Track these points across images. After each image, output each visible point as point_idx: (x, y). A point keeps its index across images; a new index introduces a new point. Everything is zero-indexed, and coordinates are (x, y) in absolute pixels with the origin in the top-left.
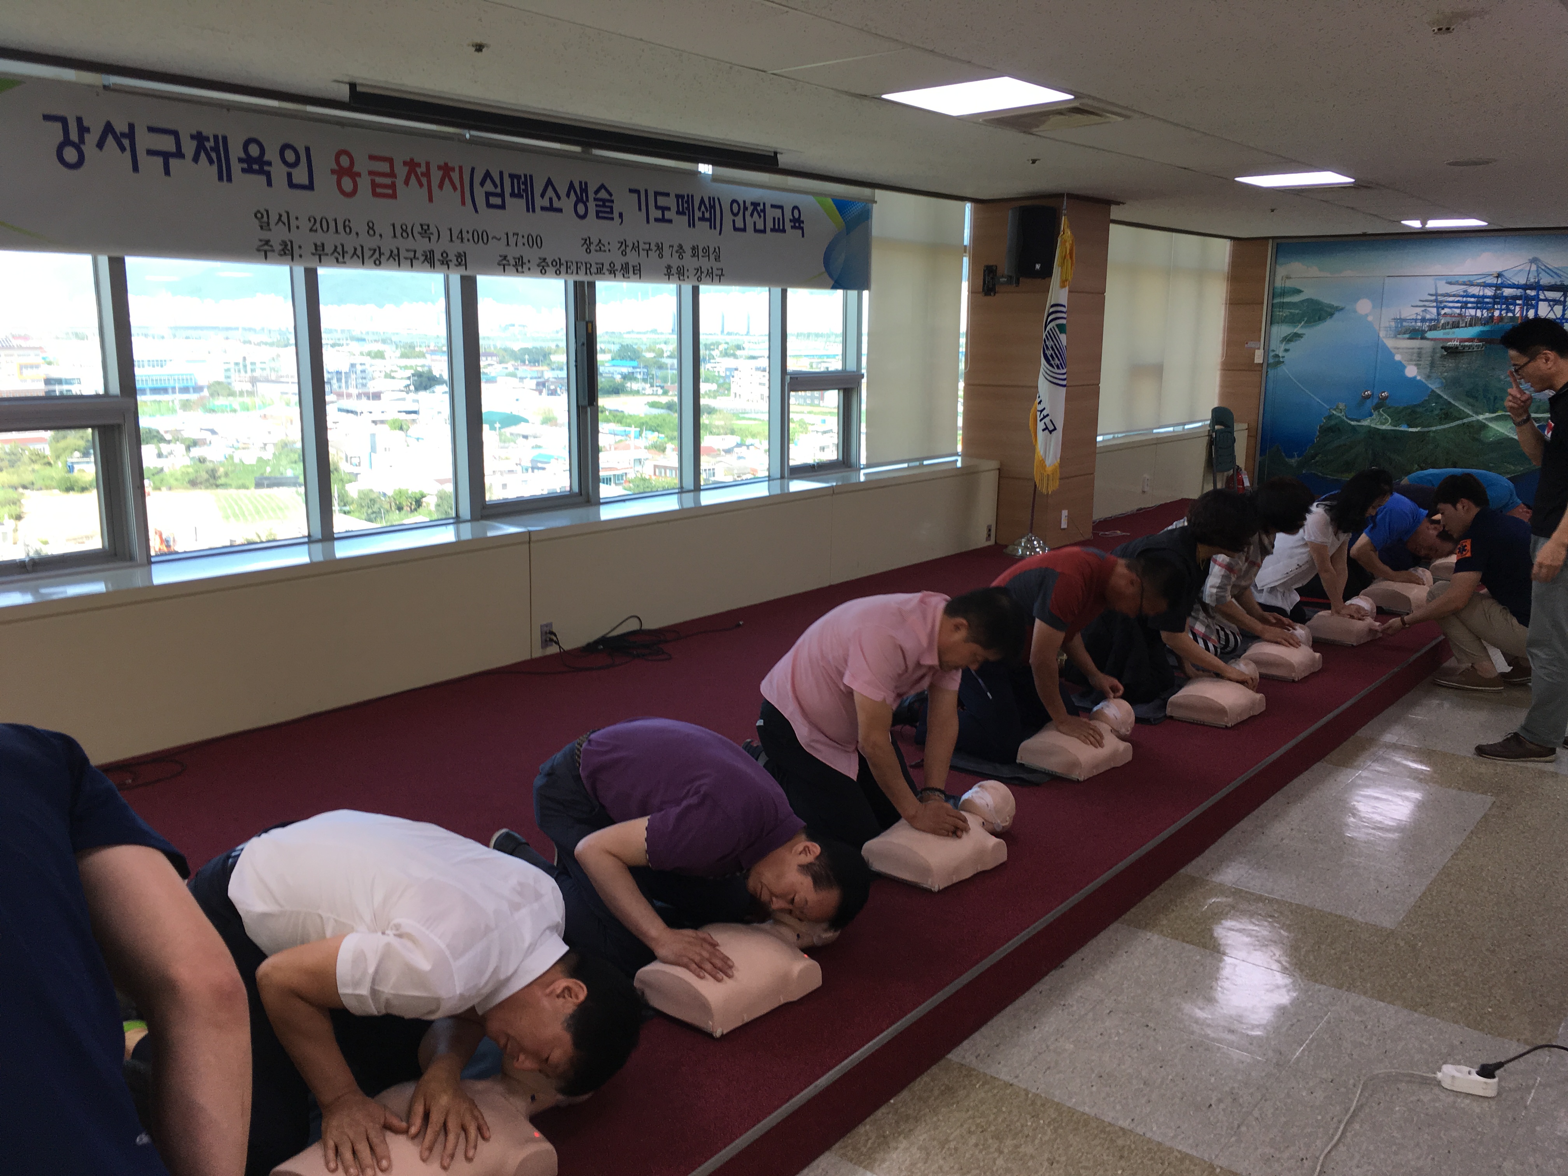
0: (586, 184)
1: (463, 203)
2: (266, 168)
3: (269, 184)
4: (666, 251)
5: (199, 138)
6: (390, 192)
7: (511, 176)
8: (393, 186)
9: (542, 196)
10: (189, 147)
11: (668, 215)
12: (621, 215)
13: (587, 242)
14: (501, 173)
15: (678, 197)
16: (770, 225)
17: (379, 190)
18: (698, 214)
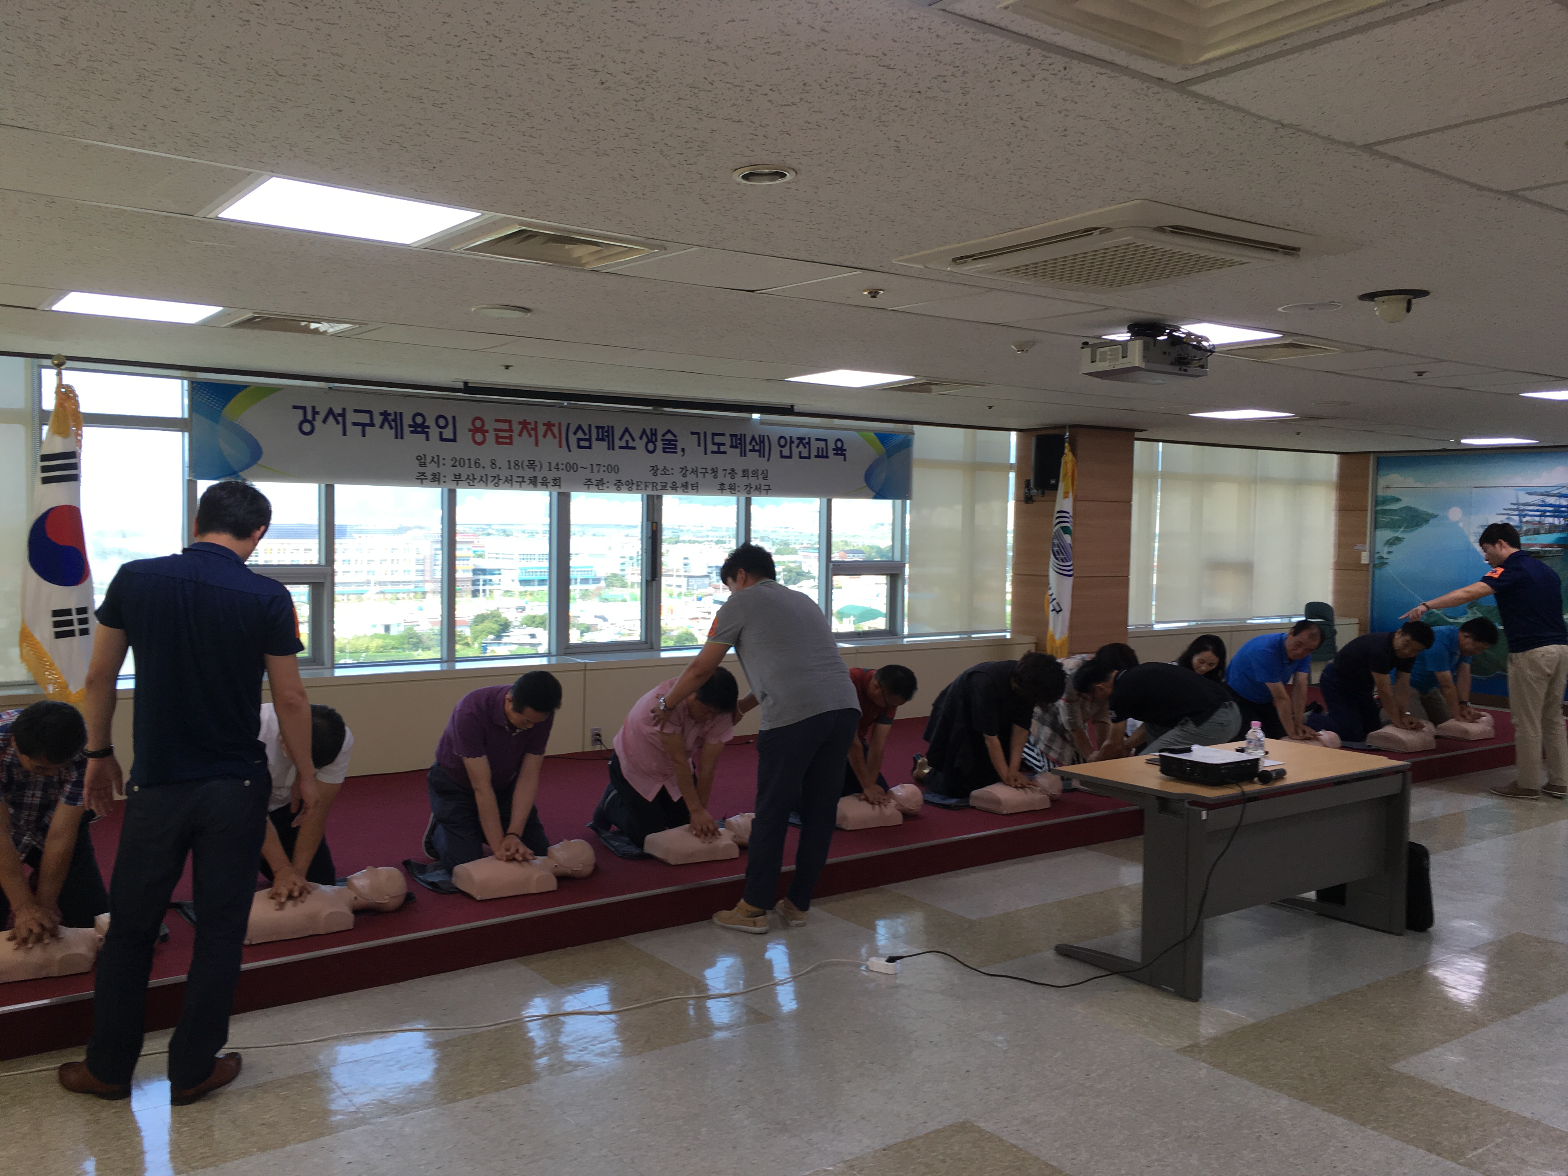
0: (656, 430)
1: (560, 446)
2: (426, 430)
3: (427, 439)
4: (720, 473)
5: (385, 414)
6: (508, 441)
7: (598, 428)
8: (510, 437)
9: (621, 439)
10: (378, 419)
11: (722, 448)
12: (683, 450)
13: (654, 469)
14: (590, 426)
15: (732, 436)
16: (814, 452)
17: (500, 440)
18: (749, 447)
